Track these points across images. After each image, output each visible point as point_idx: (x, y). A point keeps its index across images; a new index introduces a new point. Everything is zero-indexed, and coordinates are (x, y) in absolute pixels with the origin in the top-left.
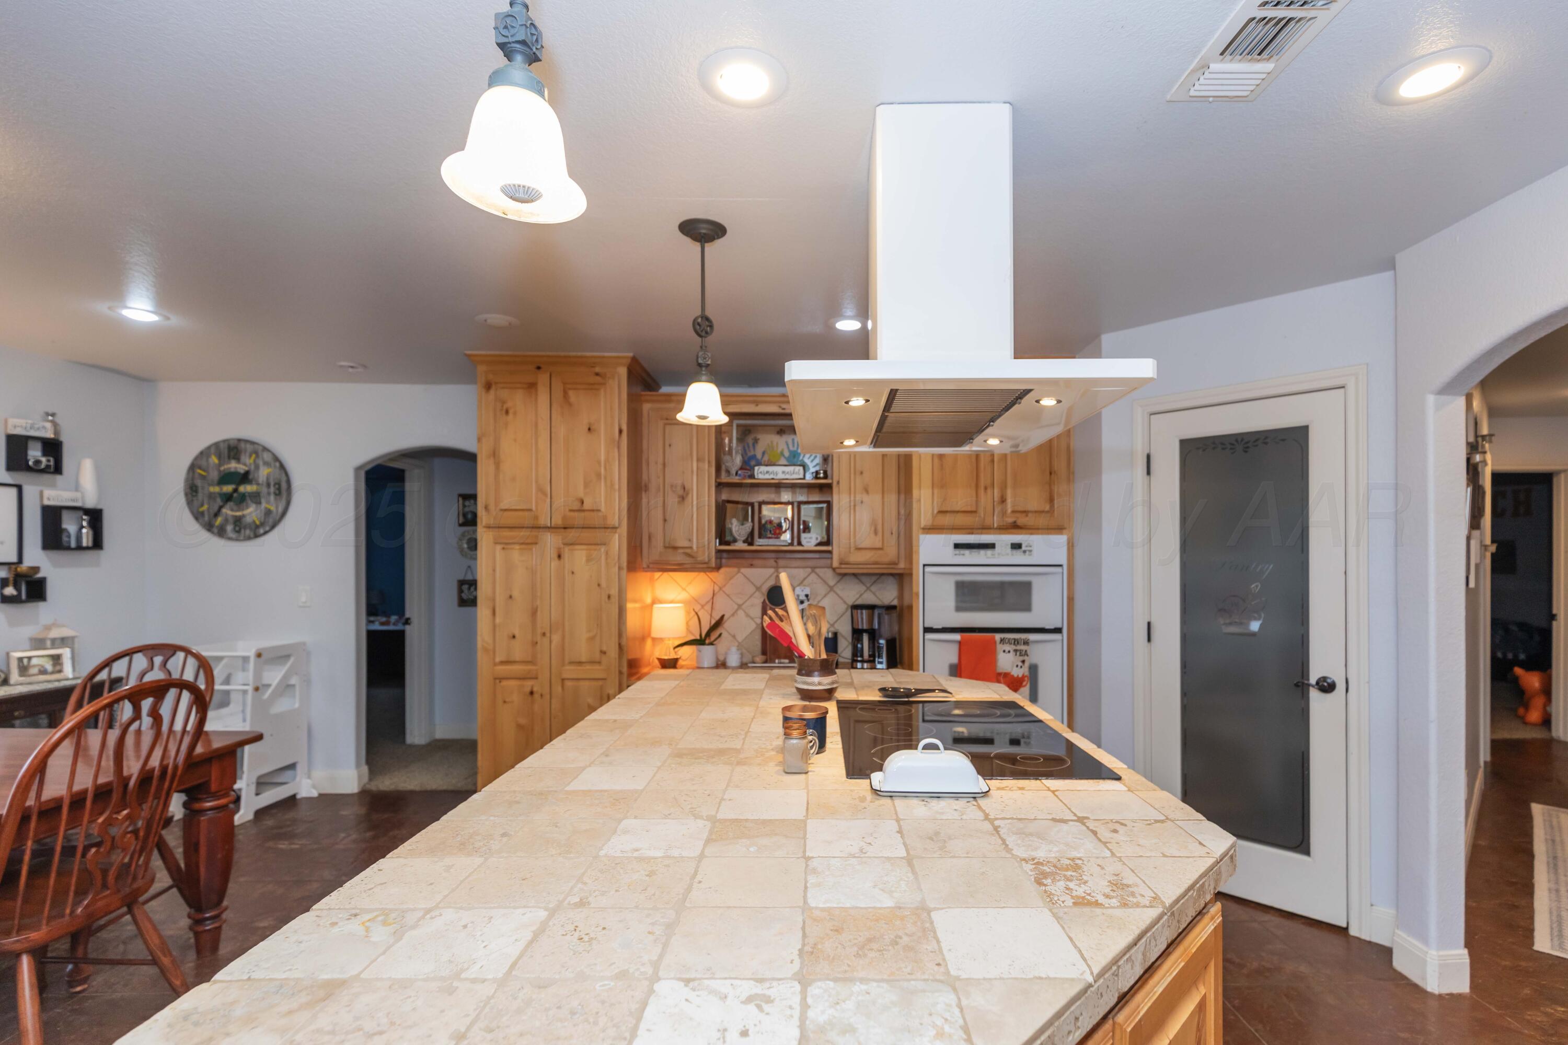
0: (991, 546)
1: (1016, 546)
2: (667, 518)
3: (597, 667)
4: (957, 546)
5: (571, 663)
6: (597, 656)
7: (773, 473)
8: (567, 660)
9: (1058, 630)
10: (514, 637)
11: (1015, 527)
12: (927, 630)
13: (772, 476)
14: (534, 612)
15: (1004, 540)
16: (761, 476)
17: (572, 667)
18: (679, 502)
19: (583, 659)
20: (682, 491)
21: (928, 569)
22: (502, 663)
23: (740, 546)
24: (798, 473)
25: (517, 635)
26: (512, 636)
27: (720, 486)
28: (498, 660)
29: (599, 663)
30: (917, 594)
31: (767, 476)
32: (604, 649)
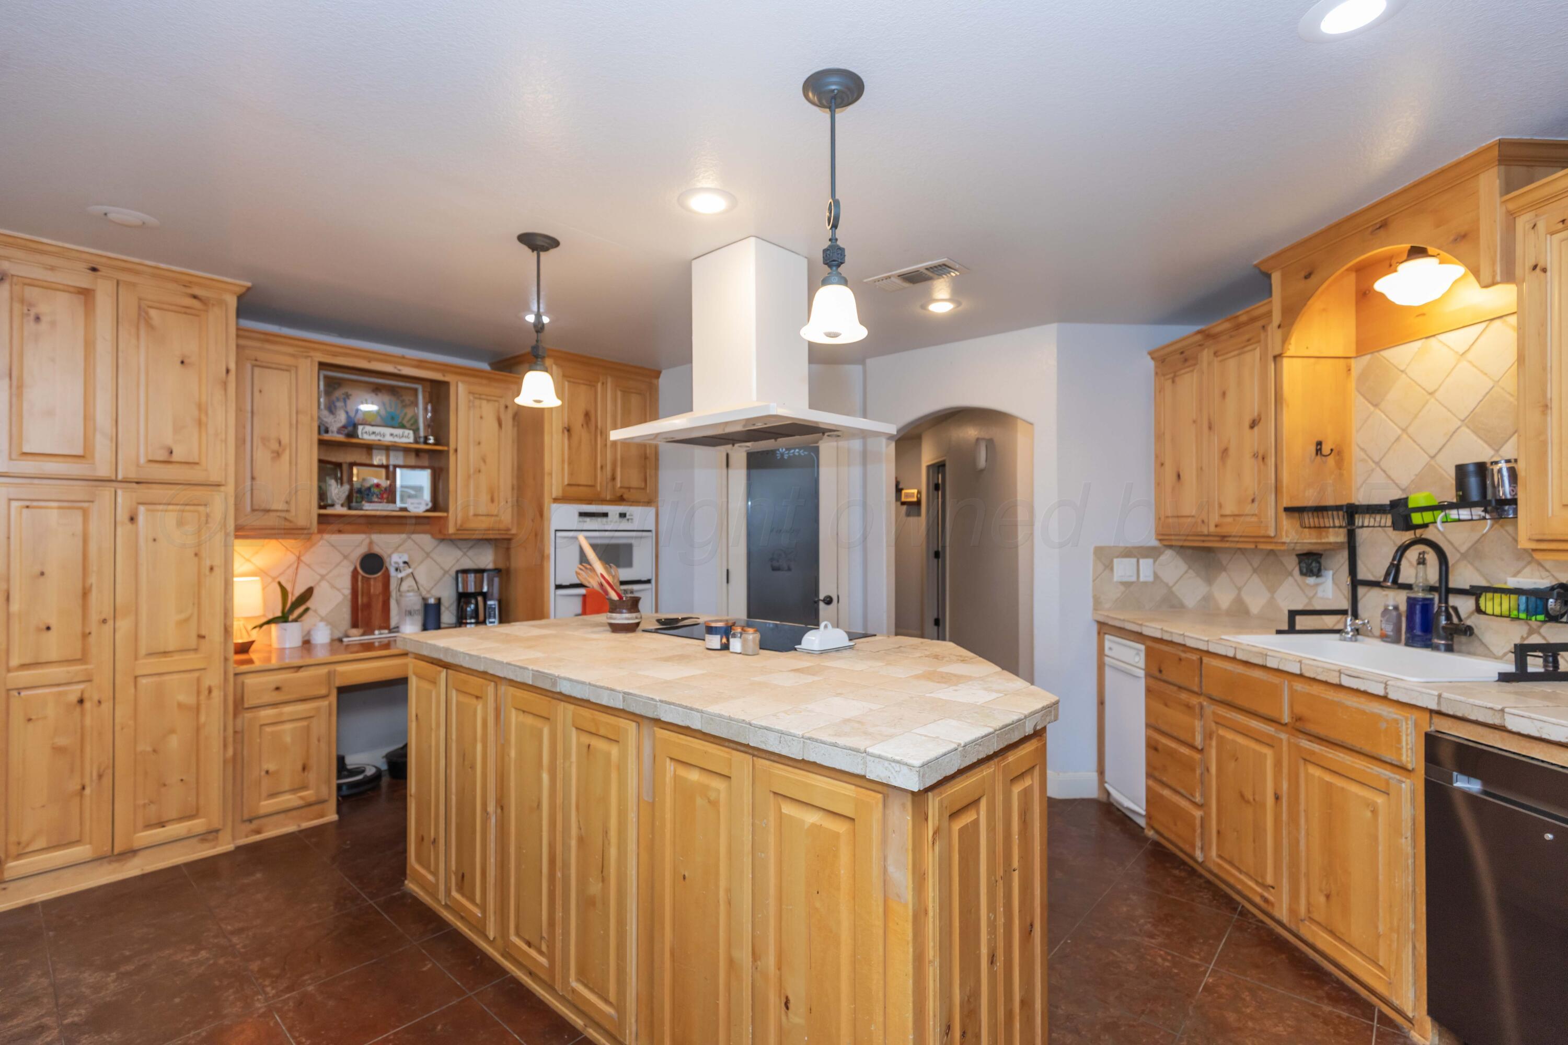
0: (605, 515)
1: (623, 515)
2: (255, 475)
3: (192, 656)
4: (582, 514)
5: (150, 655)
6: (193, 642)
7: (380, 434)
8: (143, 651)
9: (648, 581)
10: (48, 628)
11: (620, 500)
12: (559, 587)
13: (378, 438)
14: (85, 593)
15: (613, 510)
16: (366, 437)
17: (153, 660)
18: (273, 459)
19: (171, 648)
20: (277, 445)
21: (559, 534)
22: (24, 666)
23: (339, 510)
24: (408, 437)
25: (53, 627)
26: (44, 627)
27: (322, 443)
28: (15, 662)
29: (196, 650)
30: (549, 556)
31: (373, 437)
32: (203, 633)
